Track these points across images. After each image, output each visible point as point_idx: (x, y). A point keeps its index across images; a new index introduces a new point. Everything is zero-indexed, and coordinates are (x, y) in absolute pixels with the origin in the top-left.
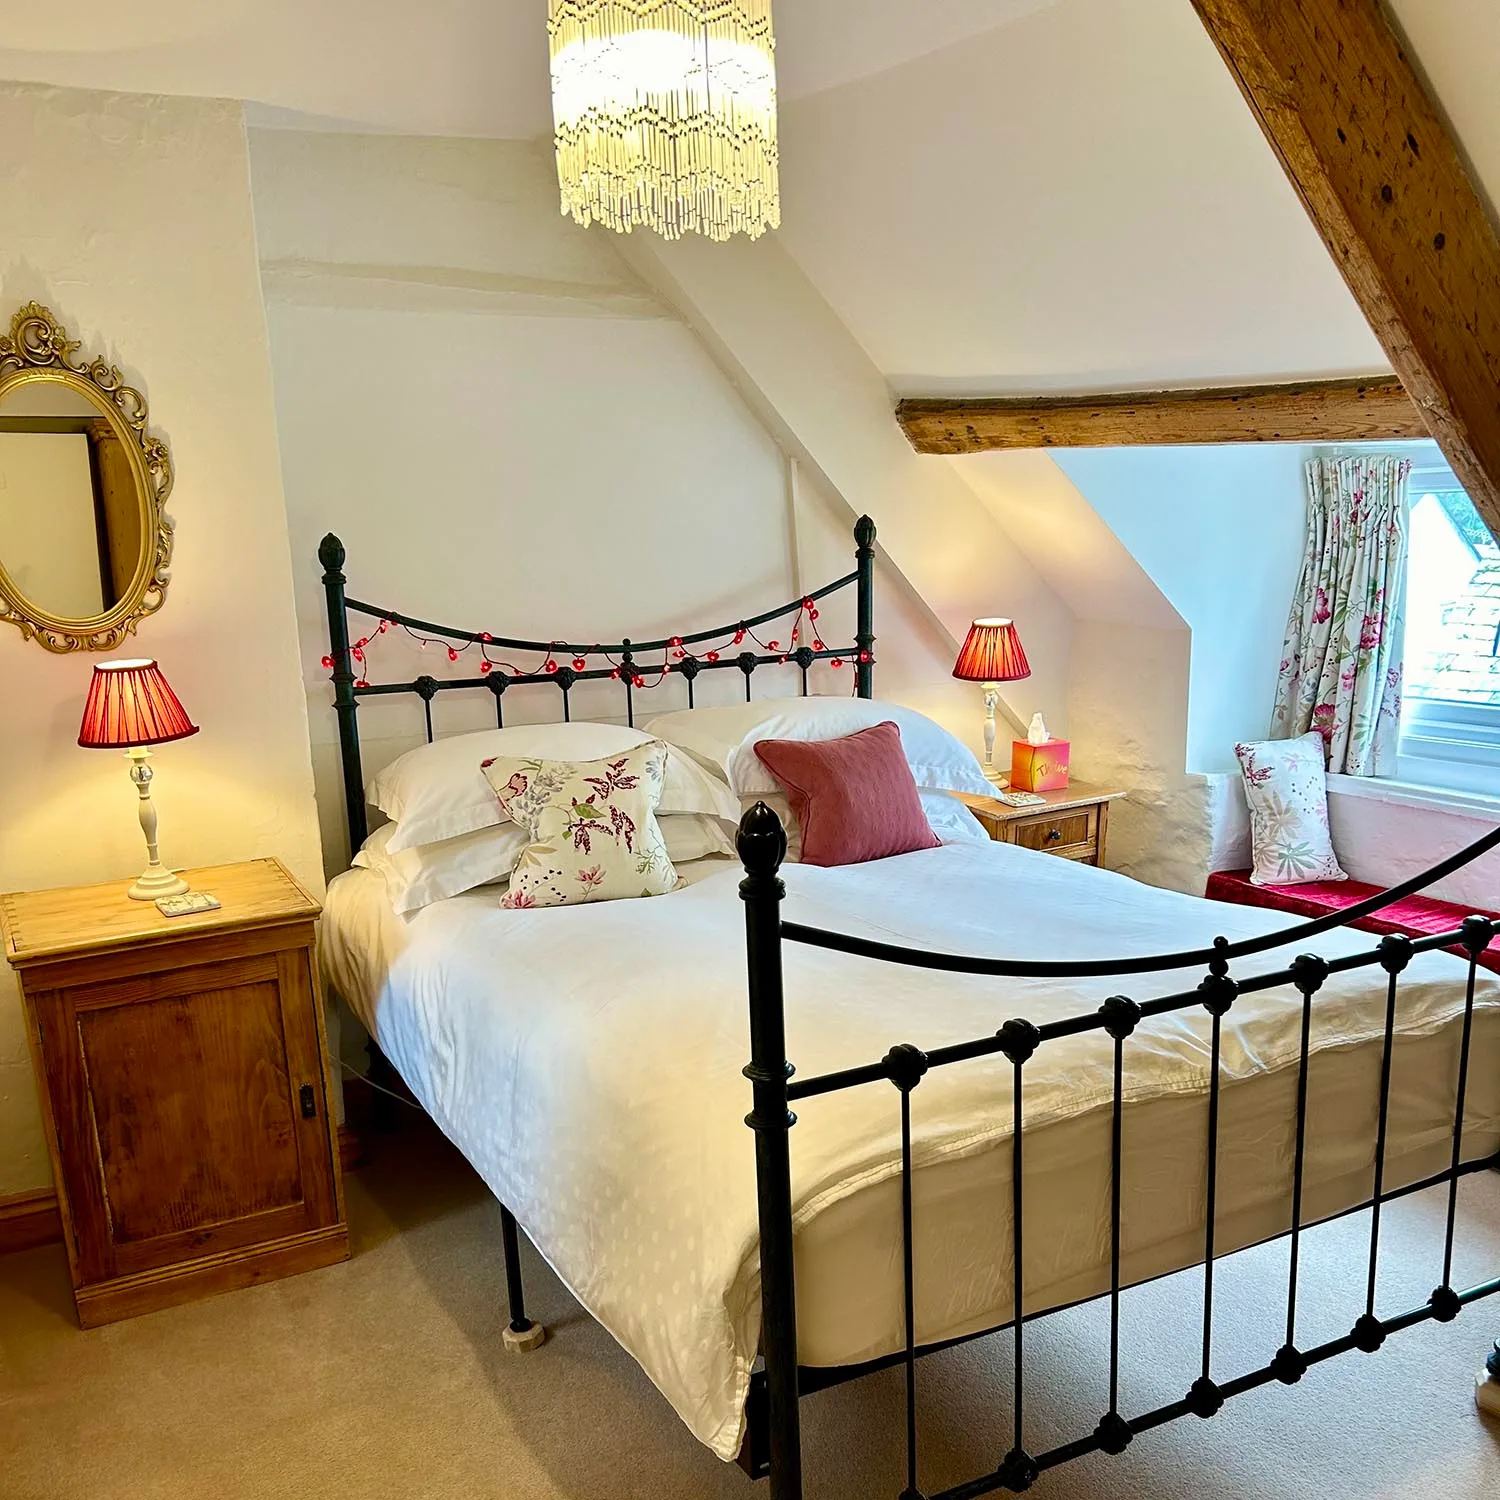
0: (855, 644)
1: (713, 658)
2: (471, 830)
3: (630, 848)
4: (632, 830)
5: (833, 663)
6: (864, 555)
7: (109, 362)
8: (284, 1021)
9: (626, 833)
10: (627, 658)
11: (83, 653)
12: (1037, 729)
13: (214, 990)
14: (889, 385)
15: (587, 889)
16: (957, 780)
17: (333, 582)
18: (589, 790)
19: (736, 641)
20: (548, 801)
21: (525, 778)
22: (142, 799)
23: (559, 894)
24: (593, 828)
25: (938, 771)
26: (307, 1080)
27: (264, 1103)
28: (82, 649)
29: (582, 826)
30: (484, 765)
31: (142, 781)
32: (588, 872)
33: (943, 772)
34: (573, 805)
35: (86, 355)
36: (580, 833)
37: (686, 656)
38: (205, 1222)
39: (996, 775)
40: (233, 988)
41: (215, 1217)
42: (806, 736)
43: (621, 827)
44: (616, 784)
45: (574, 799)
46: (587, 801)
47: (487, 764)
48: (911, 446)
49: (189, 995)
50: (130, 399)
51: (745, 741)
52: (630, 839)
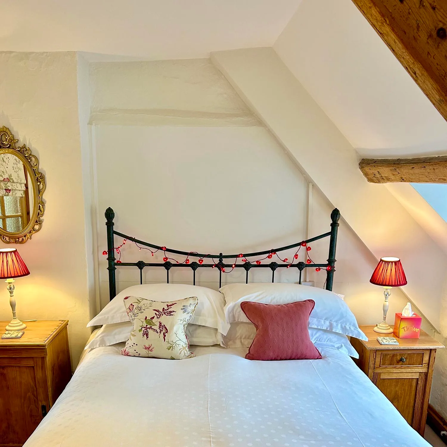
0: (327, 263)
1: (258, 263)
2: (119, 322)
3: (165, 339)
4: (167, 332)
5: (316, 269)
6: (334, 225)
7: (27, 146)
8: (36, 382)
9: (164, 333)
10: (221, 261)
11: (13, 244)
12: (408, 309)
13: (13, 366)
14: (357, 152)
15: (148, 352)
16: (344, 329)
17: (110, 225)
18: (153, 314)
19: (269, 257)
20: (137, 316)
21: (133, 306)
22: (11, 296)
23: (137, 352)
24: (150, 330)
25: (335, 324)
26: (44, 403)
27: (30, 408)
28: (13, 242)
29: (146, 328)
30: (125, 299)
31: (11, 290)
32: (147, 346)
33: (337, 325)
34: (145, 319)
35: (20, 144)
36: (145, 331)
37: (247, 261)
38: (10, 443)
39: (388, 327)
40: (19, 367)
41: (13, 443)
42: (270, 301)
43: (162, 331)
44: (165, 313)
45: (146, 317)
46: (151, 318)
47: (126, 298)
48: (366, 179)
49: (5, 367)
50: (33, 159)
51: (238, 301)
52: (165, 336)
